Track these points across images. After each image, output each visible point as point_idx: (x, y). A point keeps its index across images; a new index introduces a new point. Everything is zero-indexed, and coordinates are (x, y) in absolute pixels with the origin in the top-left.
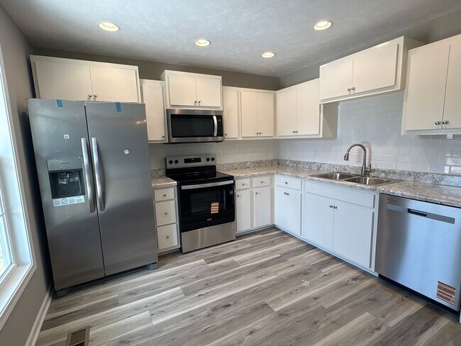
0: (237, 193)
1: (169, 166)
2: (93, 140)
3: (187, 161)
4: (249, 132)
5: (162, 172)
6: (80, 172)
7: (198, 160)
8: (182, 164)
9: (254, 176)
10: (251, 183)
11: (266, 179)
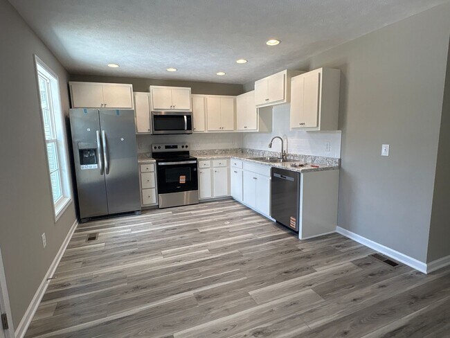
0: (200, 170)
1: (154, 150)
2: (103, 132)
3: (167, 147)
4: (213, 127)
5: (149, 155)
6: (95, 150)
7: (176, 147)
8: (163, 150)
9: (213, 159)
10: (212, 164)
11: (224, 162)
